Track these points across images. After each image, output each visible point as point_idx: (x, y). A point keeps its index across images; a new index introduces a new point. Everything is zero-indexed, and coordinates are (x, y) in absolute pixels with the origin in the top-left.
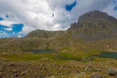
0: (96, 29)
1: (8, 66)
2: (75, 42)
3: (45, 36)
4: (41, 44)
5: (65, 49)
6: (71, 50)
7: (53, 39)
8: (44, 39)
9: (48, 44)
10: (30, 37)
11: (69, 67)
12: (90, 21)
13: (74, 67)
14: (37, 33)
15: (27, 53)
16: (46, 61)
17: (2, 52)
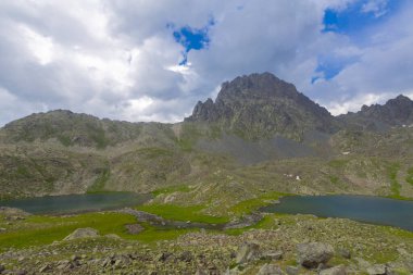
2: (206, 166)
3: (94, 138)
4: (69, 171)
5: (169, 191)
6: (194, 195)
7: (126, 154)
8: (86, 150)
9: (103, 172)
11: (183, 258)
12: (253, 102)
13: (201, 256)
14: (54, 126)
16: (90, 243)
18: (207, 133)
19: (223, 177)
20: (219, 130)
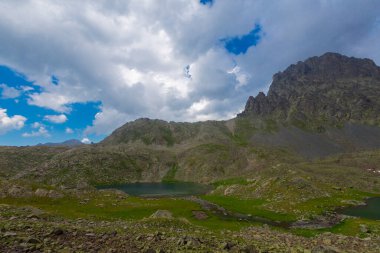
0: (339, 114)
1: (47, 236)
2: (263, 160)
3: (165, 138)
4: (150, 164)
5: (229, 183)
6: (253, 188)
7: (189, 150)
8: (160, 148)
9: (172, 165)
10: (119, 142)
15: (106, 193)
16: (166, 224)
17: (34, 189)
18: (262, 128)
19: (284, 172)
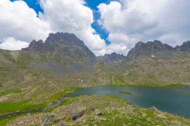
6: (24, 94)
19: (46, 82)
20: (46, 57)
